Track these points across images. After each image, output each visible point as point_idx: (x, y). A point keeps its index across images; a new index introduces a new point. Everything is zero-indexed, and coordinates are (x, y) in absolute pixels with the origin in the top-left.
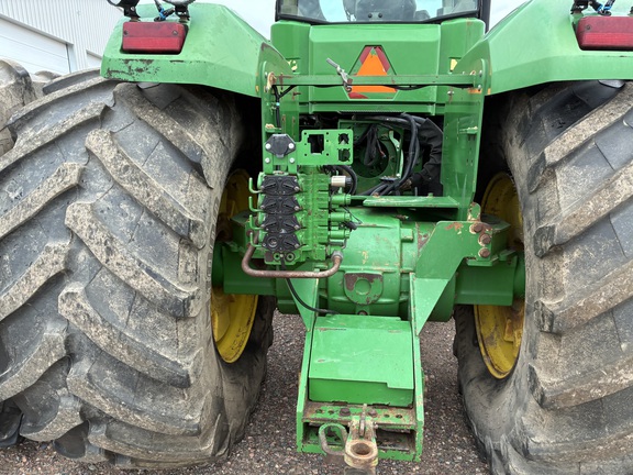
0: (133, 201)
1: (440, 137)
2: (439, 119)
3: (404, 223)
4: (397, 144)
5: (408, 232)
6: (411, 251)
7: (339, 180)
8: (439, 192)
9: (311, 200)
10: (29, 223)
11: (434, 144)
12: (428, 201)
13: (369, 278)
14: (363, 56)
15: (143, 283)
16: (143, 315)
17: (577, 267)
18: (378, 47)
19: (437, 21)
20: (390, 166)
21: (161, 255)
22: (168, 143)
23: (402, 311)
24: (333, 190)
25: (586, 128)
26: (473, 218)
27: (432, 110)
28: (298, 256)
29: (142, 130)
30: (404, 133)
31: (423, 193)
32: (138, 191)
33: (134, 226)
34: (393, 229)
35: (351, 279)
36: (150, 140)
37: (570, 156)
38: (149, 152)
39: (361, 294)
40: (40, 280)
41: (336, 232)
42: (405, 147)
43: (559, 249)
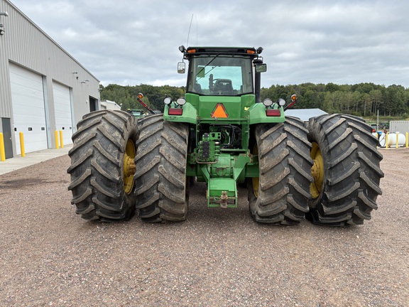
0: (173, 147)
1: (241, 132)
2: (240, 126)
3: (231, 155)
4: (228, 134)
5: (232, 158)
6: (233, 162)
7: (217, 143)
8: (241, 148)
9: (212, 147)
10: (150, 152)
11: (239, 134)
12: (238, 150)
13: (223, 169)
14: (216, 107)
15: (176, 165)
16: (175, 172)
17: (267, 160)
18: (222, 104)
19: (240, 95)
20: (226, 141)
21: (179, 159)
22: (179, 135)
23: (232, 177)
24: (216, 145)
25: (269, 132)
26: (248, 153)
27: (239, 123)
28: (209, 160)
29: (172, 132)
30: (230, 131)
31: (236, 148)
32: (174, 145)
33: (173, 152)
34: (228, 157)
35: (218, 169)
36: (174, 134)
37: (266, 138)
38: (175, 137)
39: (221, 173)
40: (154, 164)
41: (217, 154)
42: (231, 135)
43: (263, 156)
